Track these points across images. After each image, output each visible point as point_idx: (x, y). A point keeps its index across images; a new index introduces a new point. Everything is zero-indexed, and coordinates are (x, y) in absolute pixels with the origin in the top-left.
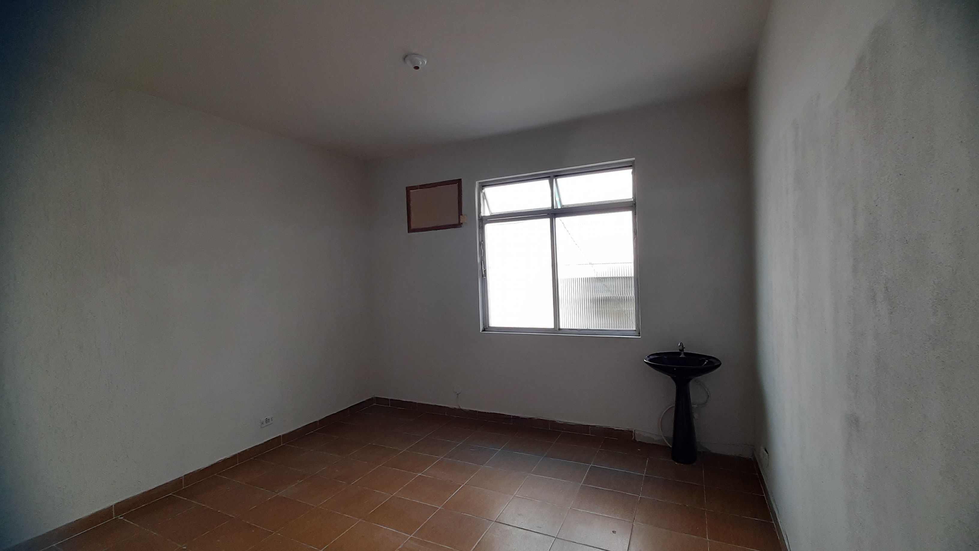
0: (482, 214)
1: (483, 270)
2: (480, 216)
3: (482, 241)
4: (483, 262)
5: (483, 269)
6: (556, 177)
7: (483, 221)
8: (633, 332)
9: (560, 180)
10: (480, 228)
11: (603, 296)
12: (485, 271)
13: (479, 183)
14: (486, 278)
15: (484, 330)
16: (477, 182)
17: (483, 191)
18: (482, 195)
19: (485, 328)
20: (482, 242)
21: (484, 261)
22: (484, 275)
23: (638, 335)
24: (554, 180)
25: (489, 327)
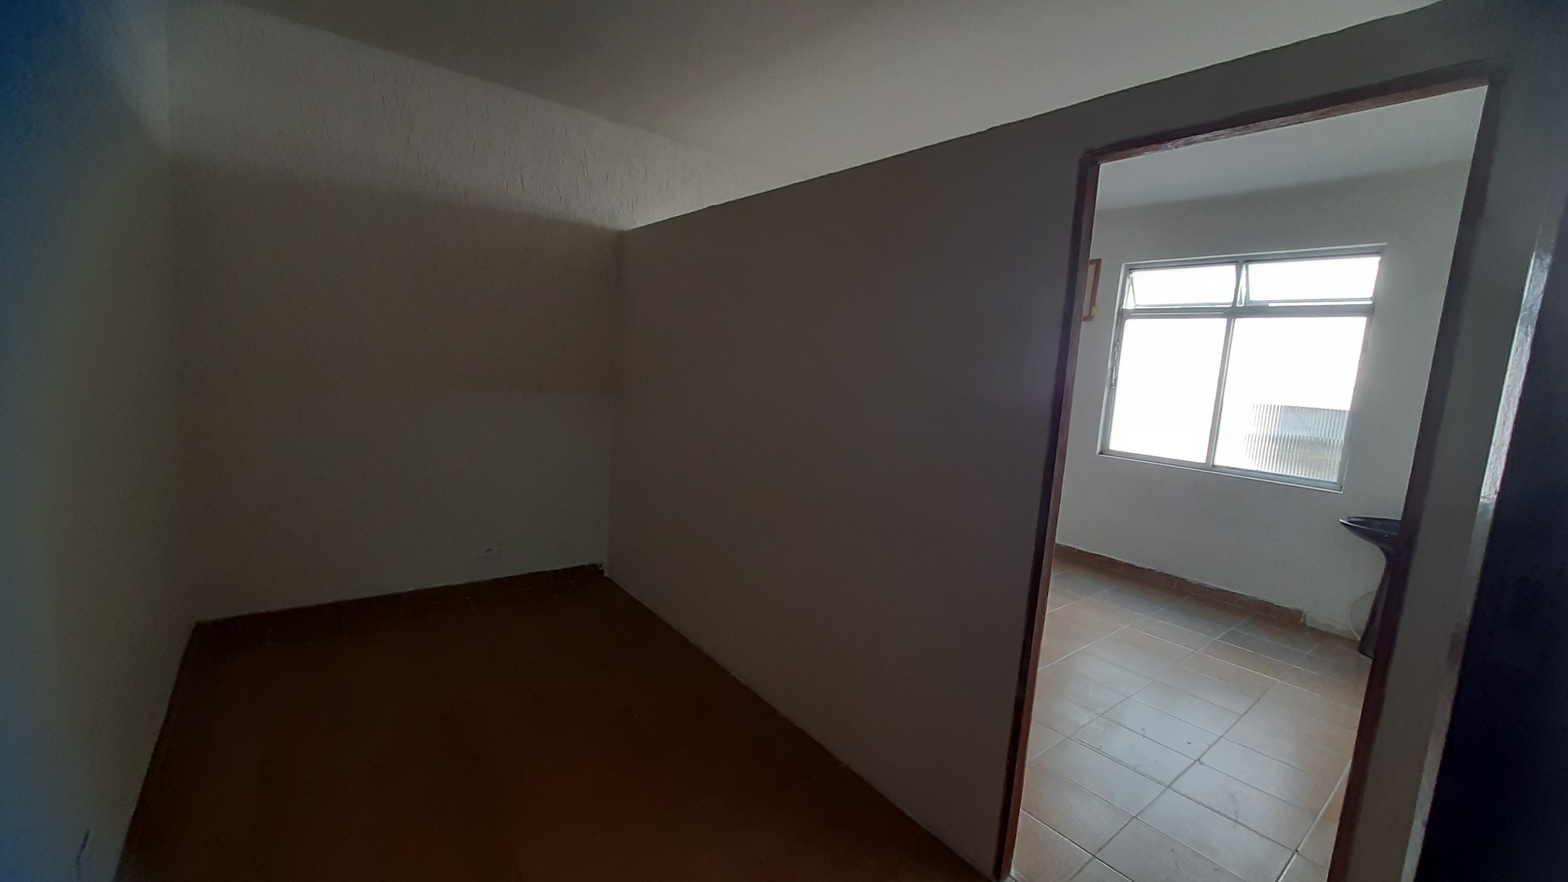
0: (1124, 307)
1: (1113, 378)
2: (1121, 308)
3: (1118, 341)
4: (1114, 368)
5: (1114, 376)
6: (1247, 263)
7: (1124, 315)
8: (1333, 485)
9: (1253, 267)
10: (1117, 325)
11: (1294, 435)
12: (1116, 380)
13: (1126, 265)
14: (1116, 388)
15: (1101, 453)
16: (1123, 265)
17: (1131, 276)
18: (1128, 281)
19: (1103, 450)
20: (1118, 343)
21: (1117, 366)
22: (1113, 386)
23: (1340, 490)
24: (1244, 266)
25: (1109, 450)
